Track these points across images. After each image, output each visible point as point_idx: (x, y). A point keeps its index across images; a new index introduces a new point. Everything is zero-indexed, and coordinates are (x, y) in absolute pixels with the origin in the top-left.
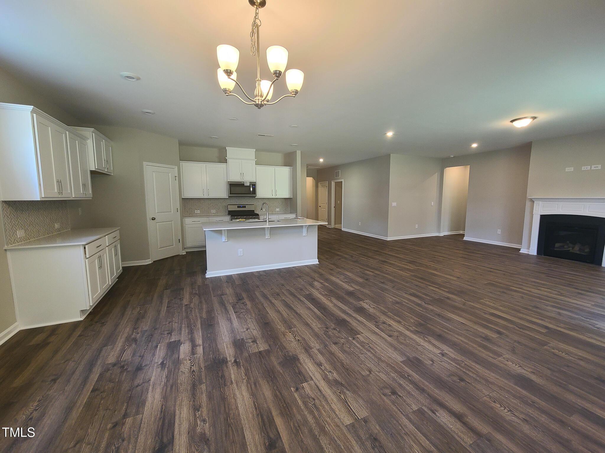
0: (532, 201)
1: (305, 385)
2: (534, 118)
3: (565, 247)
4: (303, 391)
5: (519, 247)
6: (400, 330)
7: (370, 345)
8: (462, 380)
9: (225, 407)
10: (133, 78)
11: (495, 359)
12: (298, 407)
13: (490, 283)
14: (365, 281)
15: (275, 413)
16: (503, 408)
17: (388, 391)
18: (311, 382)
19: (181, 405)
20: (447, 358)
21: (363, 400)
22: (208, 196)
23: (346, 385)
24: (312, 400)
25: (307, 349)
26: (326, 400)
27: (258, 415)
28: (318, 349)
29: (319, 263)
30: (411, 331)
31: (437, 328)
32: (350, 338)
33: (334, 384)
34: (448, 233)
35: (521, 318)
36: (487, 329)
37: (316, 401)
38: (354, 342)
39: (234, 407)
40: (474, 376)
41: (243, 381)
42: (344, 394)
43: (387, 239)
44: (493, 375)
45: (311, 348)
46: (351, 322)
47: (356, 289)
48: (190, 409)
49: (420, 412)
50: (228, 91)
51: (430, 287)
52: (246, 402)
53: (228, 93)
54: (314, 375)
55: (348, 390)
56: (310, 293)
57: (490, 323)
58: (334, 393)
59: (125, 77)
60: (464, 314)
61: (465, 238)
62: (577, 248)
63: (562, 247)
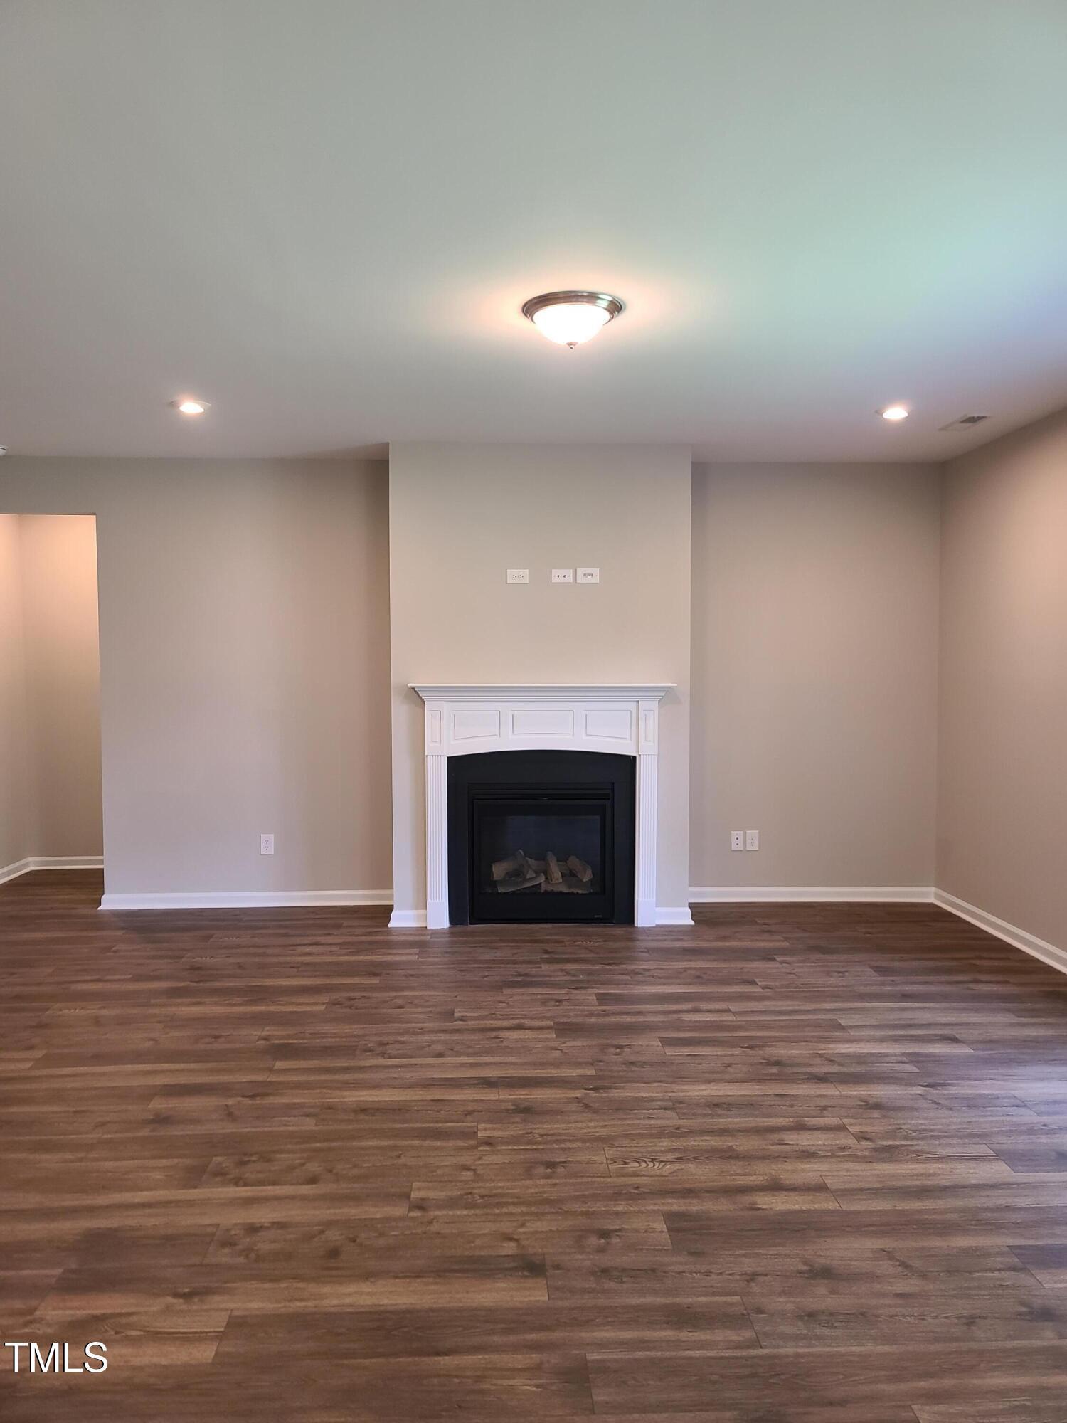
0: (418, 698)
3: (524, 874)
62: (556, 874)
63: (518, 873)
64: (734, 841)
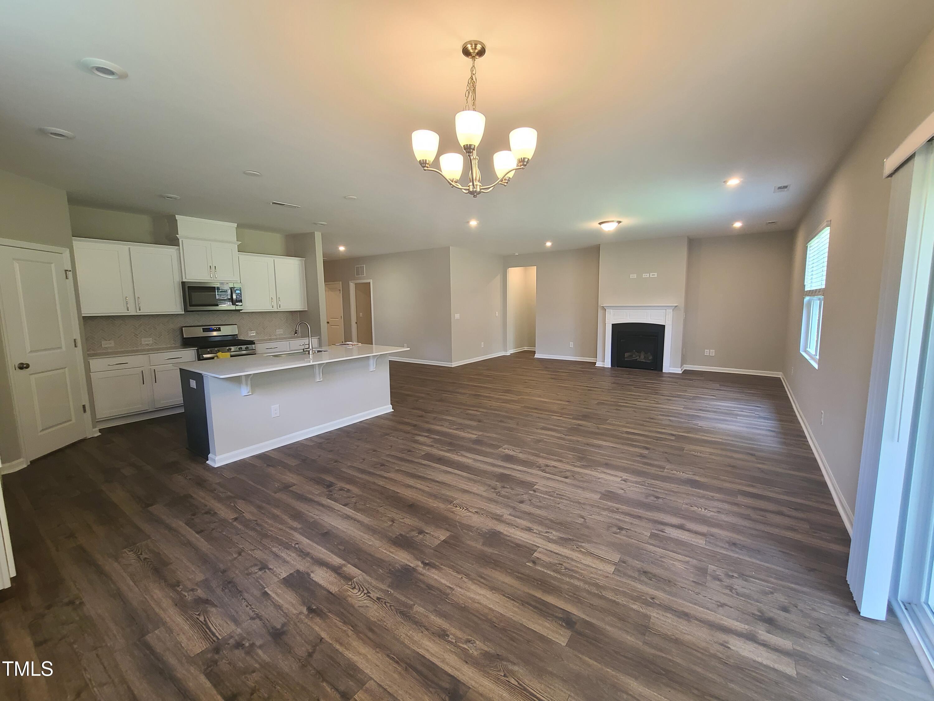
0: (604, 309)
1: (536, 554)
2: (619, 222)
3: (633, 356)
4: (542, 561)
5: (594, 360)
6: (569, 469)
7: (557, 492)
8: (657, 498)
9: (476, 616)
10: (111, 73)
11: (663, 472)
12: (554, 578)
13: (599, 402)
14: (478, 423)
15: (539, 594)
16: (700, 509)
17: (615, 529)
18: (539, 550)
19: (415, 642)
20: (630, 482)
21: (603, 545)
22: (138, 311)
23: (575, 538)
24: (560, 566)
25: (498, 518)
26: (572, 560)
27: (523, 605)
28: (509, 514)
29: (393, 410)
30: (579, 467)
31: (598, 457)
32: (530, 492)
33: (563, 542)
34: (514, 351)
35: (650, 431)
36: (636, 447)
37: (564, 564)
38: (536, 494)
39: (486, 611)
40: (663, 491)
41: (463, 581)
42: (583, 547)
43: (452, 365)
44: (674, 485)
45: (502, 516)
46: (513, 474)
47: (479, 435)
48: (434, 641)
49: (653, 536)
50: (428, 164)
51: (553, 417)
52: (494, 599)
53: (428, 167)
54: (534, 542)
55: (583, 543)
56: (426, 452)
57: (633, 442)
58: (573, 550)
59: (93, 67)
60: (607, 438)
61: (537, 356)
62: (642, 357)
63: (631, 356)
64: (706, 353)
